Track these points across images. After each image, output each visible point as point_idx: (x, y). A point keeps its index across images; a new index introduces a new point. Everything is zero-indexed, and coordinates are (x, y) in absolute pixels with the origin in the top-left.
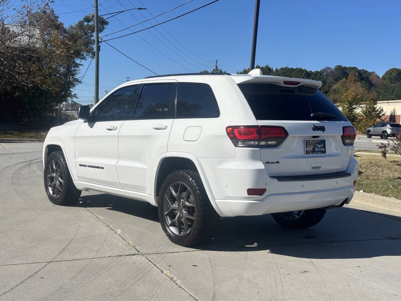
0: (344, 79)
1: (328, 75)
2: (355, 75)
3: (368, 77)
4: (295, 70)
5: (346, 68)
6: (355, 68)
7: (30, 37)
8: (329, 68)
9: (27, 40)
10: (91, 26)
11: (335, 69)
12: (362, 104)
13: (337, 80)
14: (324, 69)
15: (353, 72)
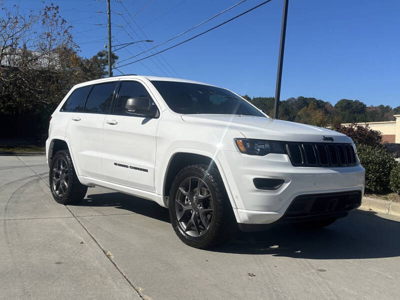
0: (305, 108)
1: (292, 104)
2: (314, 105)
3: (324, 106)
4: (268, 99)
5: (307, 99)
6: (314, 99)
7: (50, 60)
8: (293, 99)
9: (48, 63)
10: (104, 60)
11: (298, 100)
12: (328, 126)
13: (300, 108)
14: (289, 99)
15: (312, 101)
